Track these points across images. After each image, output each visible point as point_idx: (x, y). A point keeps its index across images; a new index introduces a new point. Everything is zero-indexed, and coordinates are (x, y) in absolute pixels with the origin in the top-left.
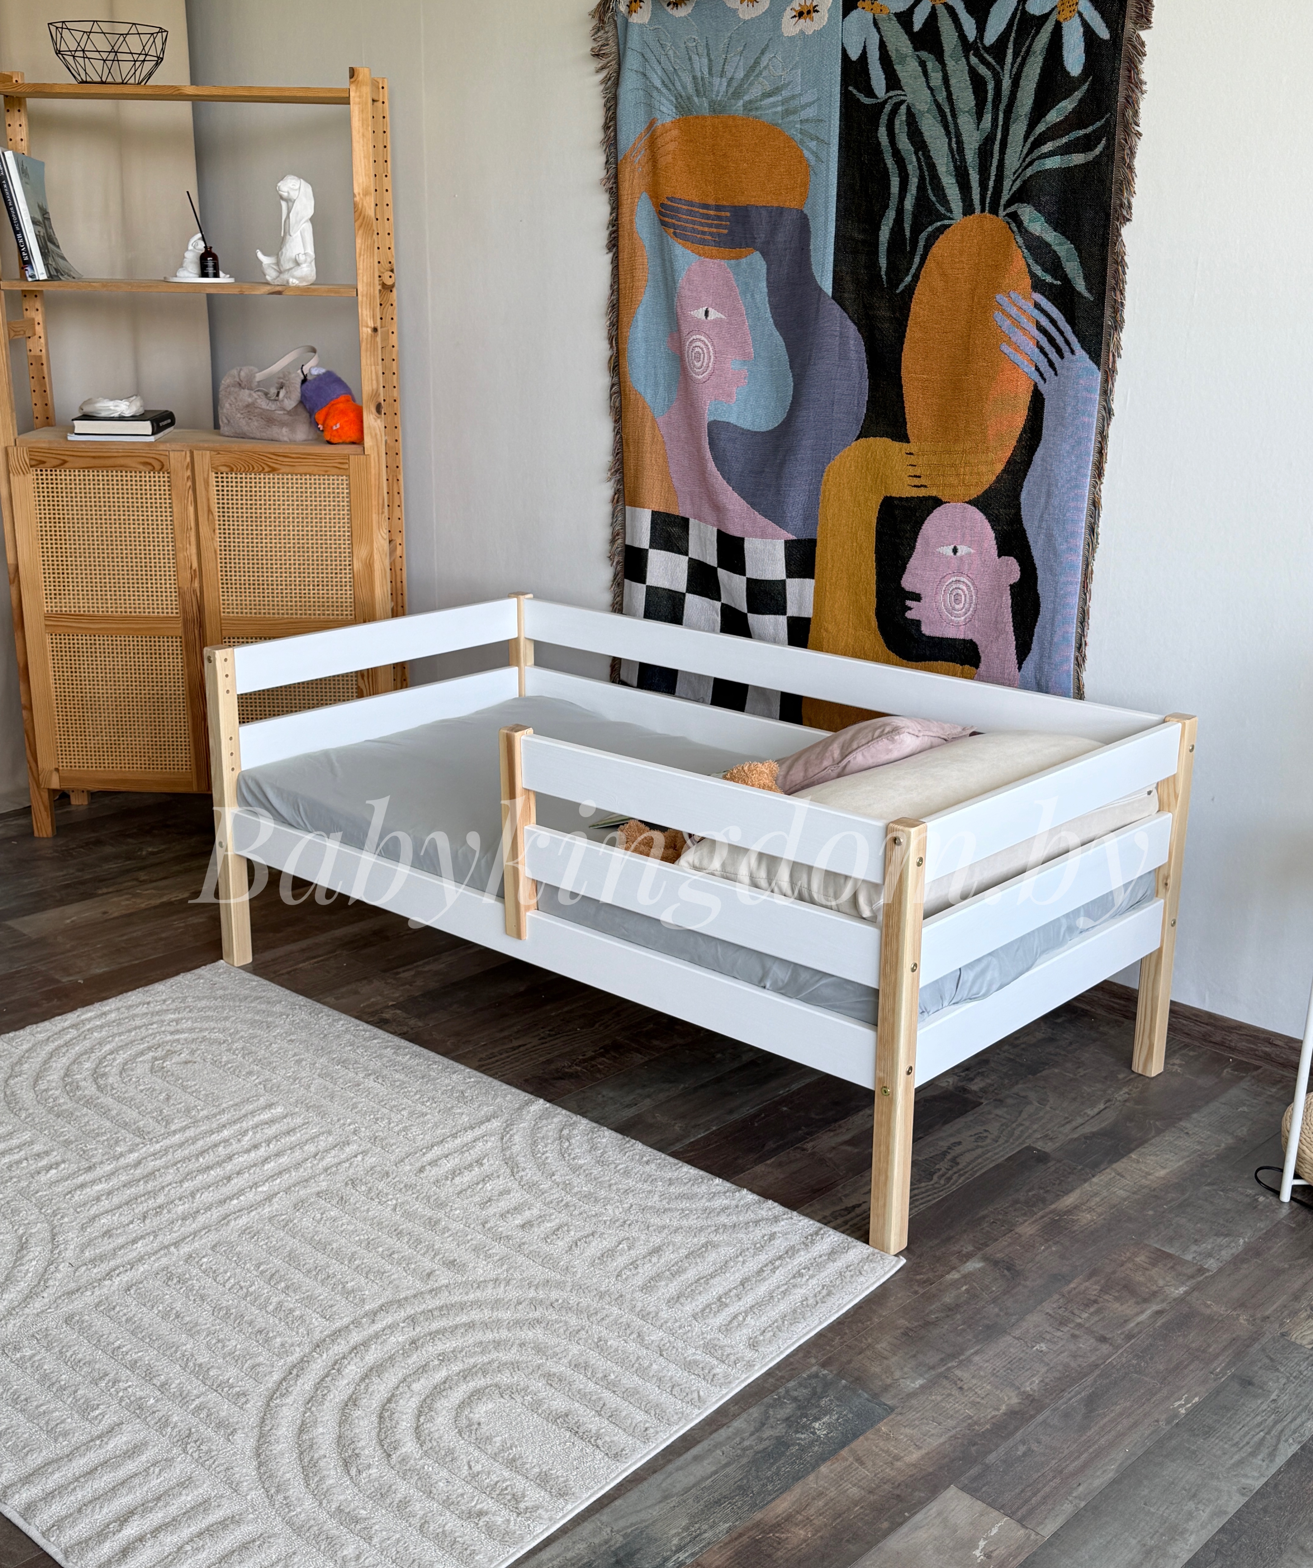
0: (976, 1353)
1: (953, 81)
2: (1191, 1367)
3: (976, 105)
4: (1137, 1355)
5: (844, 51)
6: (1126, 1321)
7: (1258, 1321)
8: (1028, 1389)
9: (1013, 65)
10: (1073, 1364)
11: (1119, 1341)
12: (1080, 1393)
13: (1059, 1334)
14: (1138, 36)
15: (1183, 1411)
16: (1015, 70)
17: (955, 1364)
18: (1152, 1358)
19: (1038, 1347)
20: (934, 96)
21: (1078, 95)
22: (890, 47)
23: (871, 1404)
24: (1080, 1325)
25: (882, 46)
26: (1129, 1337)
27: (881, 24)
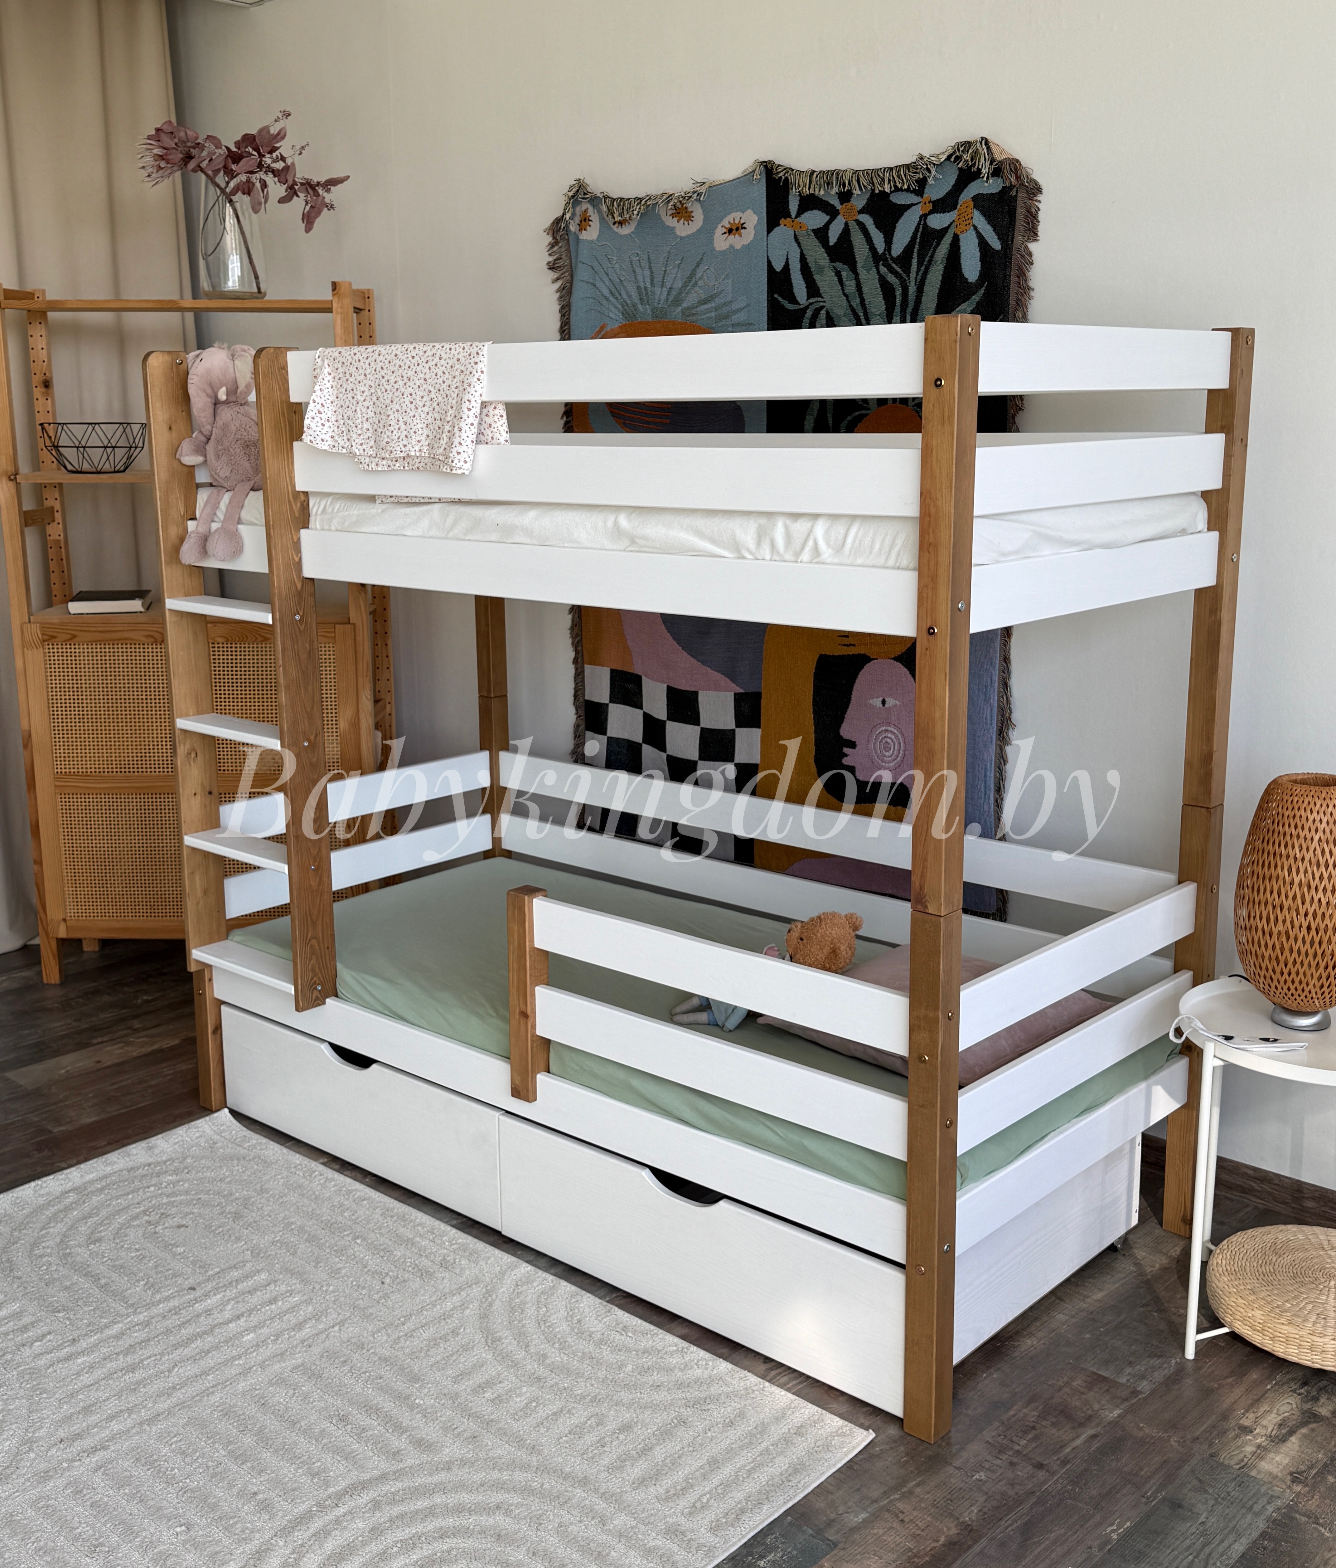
0: (918, 1485)
1: (865, 289)
2: (1124, 1491)
3: (887, 309)
4: (1072, 1481)
5: (769, 263)
6: (1062, 1447)
7: (1188, 1443)
8: (967, 1519)
9: (917, 274)
10: (1011, 1493)
11: (1055, 1468)
12: (1016, 1522)
13: (998, 1462)
14: (1026, 247)
15: (1115, 1537)
16: (919, 277)
17: (897, 1496)
18: (1085, 1485)
19: (977, 1476)
20: (849, 302)
21: (976, 298)
22: (810, 260)
23: (815, 1541)
24: (1018, 1452)
25: (803, 259)
26: (1065, 1462)
27: (800, 239)
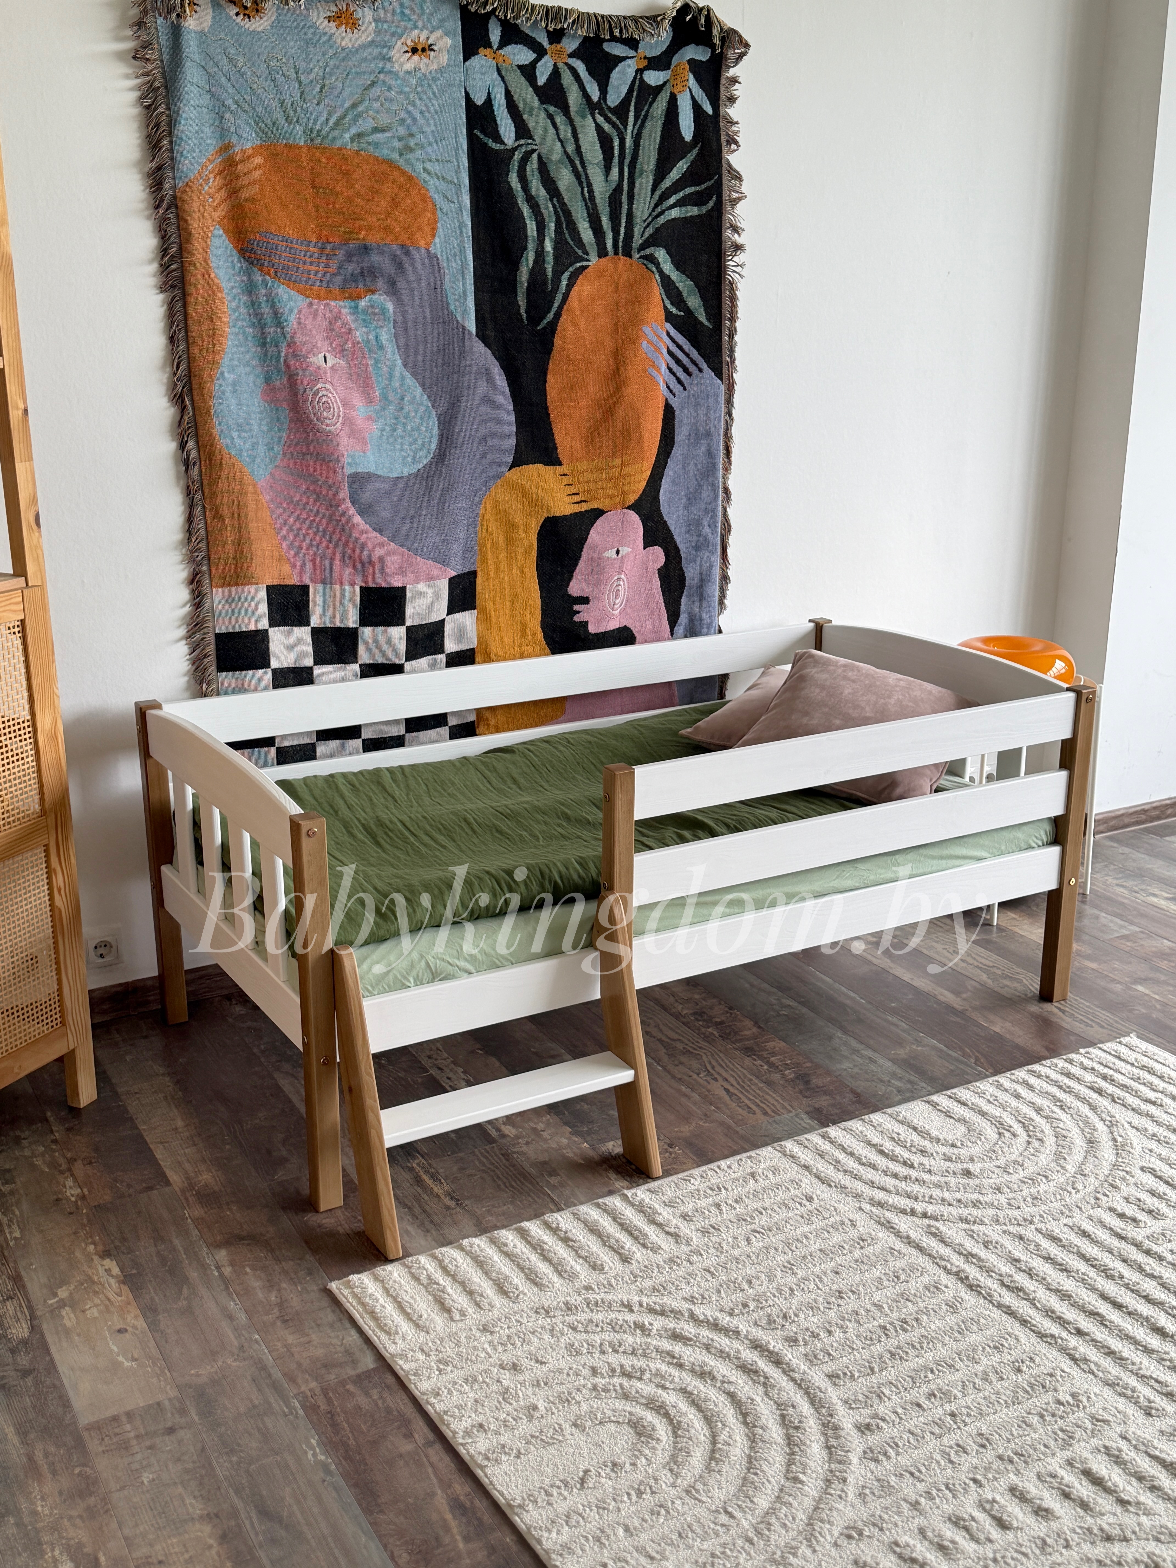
1: (581, 136)
3: (604, 159)
5: (468, 95)
9: (634, 126)
16: (636, 130)
20: (563, 147)
21: (691, 157)
22: (517, 97)
25: (509, 95)
27: (504, 73)
